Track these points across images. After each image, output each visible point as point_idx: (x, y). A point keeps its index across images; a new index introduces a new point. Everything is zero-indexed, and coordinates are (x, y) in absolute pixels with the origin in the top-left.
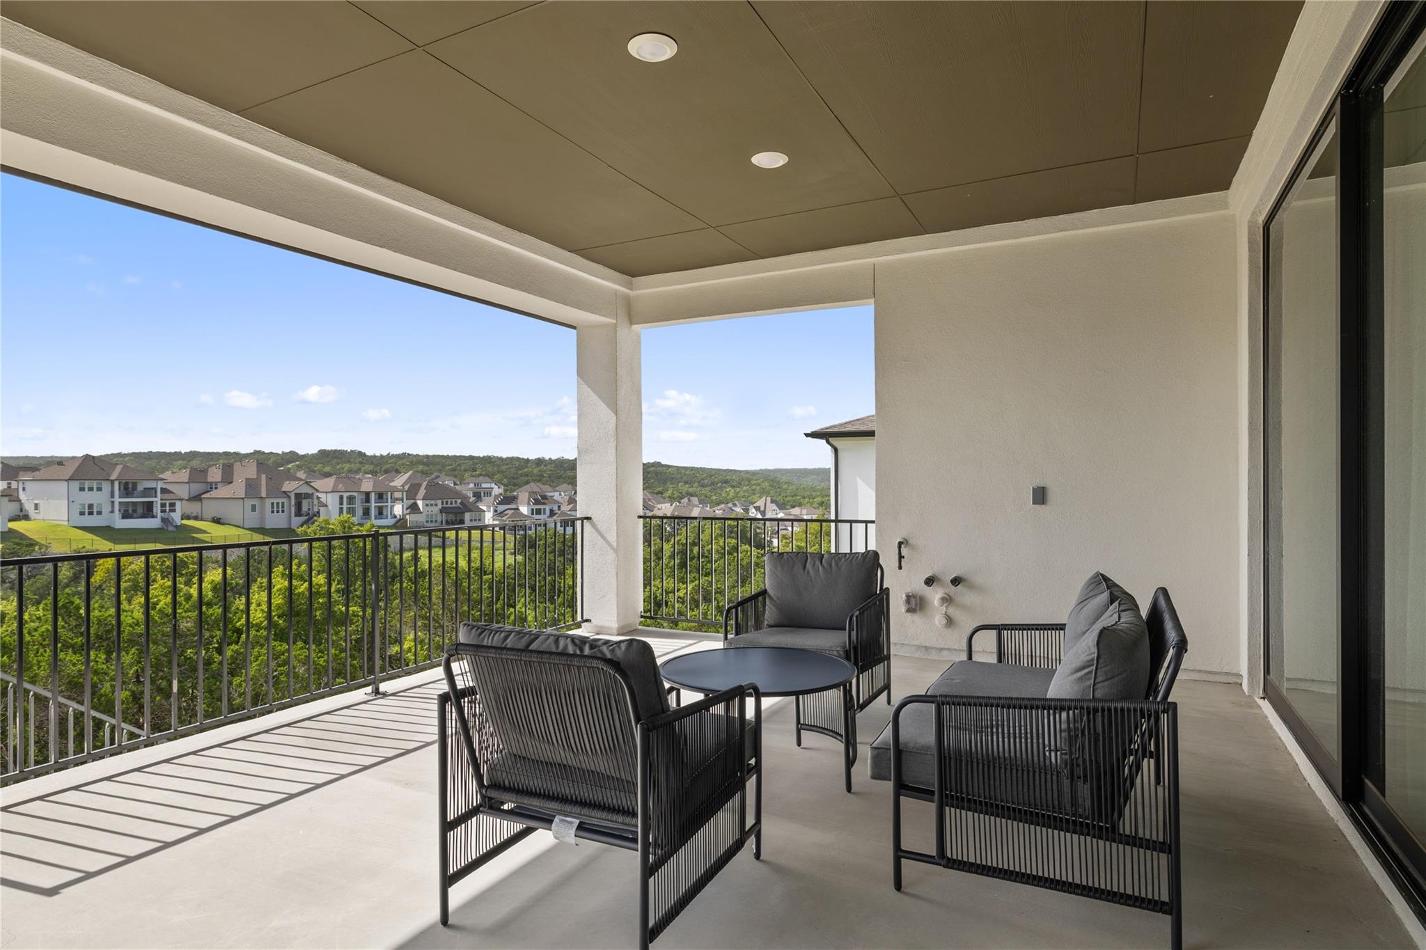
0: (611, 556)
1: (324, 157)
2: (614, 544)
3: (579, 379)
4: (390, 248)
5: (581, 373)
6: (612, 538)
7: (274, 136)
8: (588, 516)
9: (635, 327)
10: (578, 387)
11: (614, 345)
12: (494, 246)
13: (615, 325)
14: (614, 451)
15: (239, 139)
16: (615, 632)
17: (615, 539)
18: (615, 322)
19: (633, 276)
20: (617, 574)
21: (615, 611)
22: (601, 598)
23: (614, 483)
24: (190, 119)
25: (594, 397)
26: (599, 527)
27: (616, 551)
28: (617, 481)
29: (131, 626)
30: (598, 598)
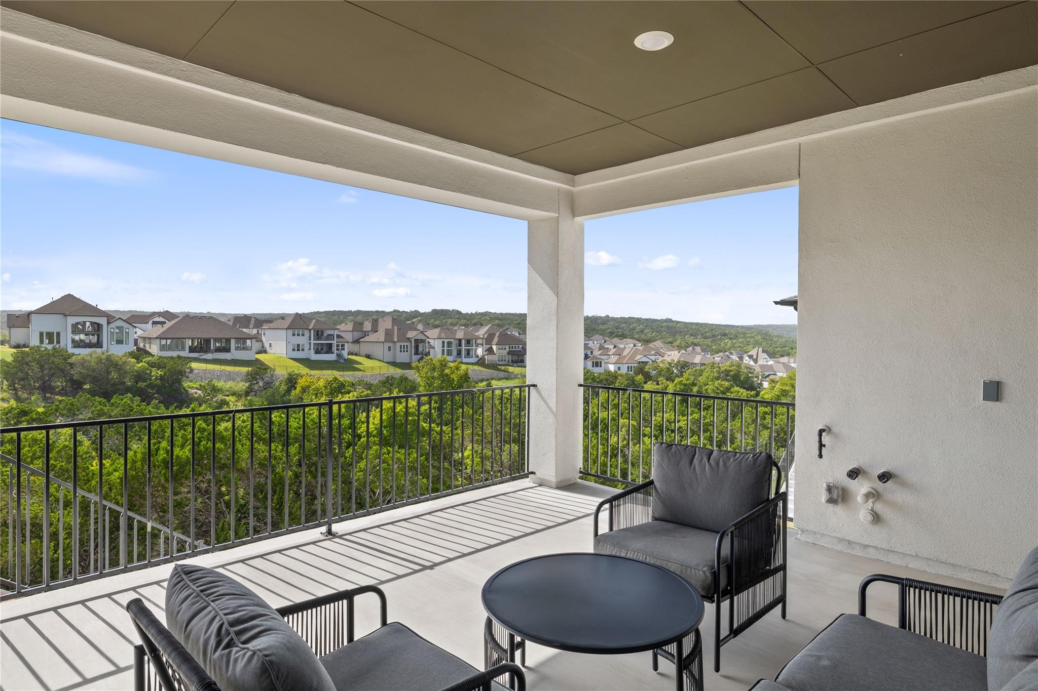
0: (552, 419)
1: (267, 91)
2: (554, 410)
3: (530, 266)
4: (333, 164)
5: (530, 261)
6: (553, 403)
7: (215, 75)
8: (535, 383)
9: (578, 219)
10: (528, 272)
11: (557, 236)
12: (435, 156)
13: (558, 218)
14: (555, 328)
15: (187, 81)
16: (554, 485)
17: (555, 405)
18: (558, 215)
19: (575, 174)
20: (556, 436)
21: (554, 467)
22: (543, 455)
23: (555, 356)
24: (142, 68)
25: (540, 281)
26: (542, 393)
27: (555, 415)
28: (557, 354)
30: (541, 454)
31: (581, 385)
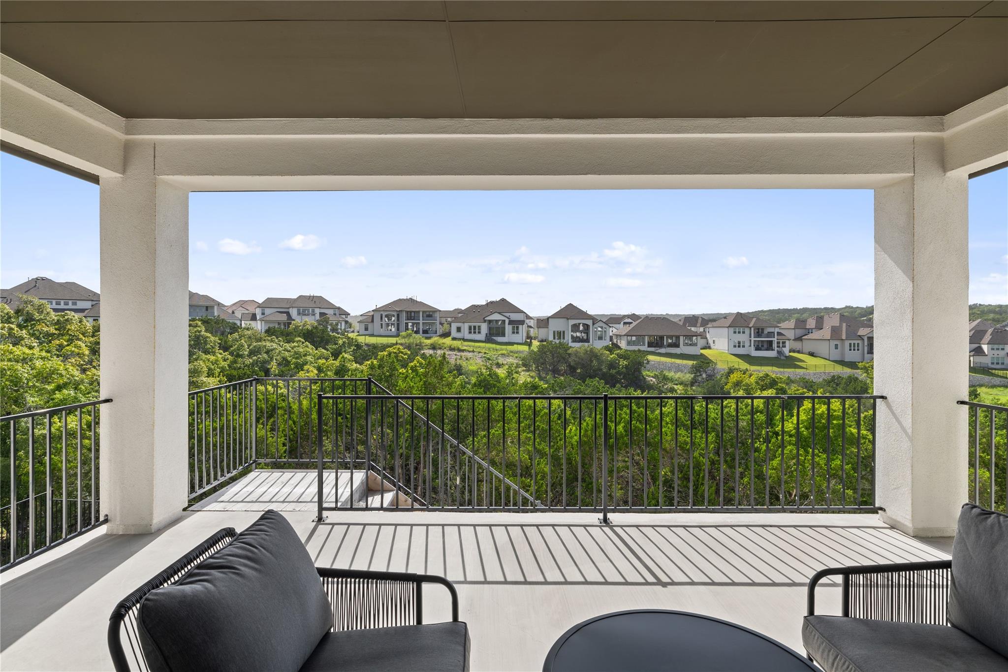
0: (906, 444)
2: (910, 431)
3: (877, 246)
5: (878, 240)
6: (907, 422)
7: (493, 122)
8: (884, 395)
9: (949, 174)
10: (875, 254)
11: (912, 202)
13: (913, 178)
14: (910, 324)
15: (469, 133)
16: (911, 532)
17: (910, 425)
18: (913, 174)
19: (944, 113)
20: (912, 467)
21: (909, 508)
22: (895, 489)
23: (910, 361)
25: (890, 263)
26: (894, 408)
27: (911, 439)
28: (913, 358)
29: (713, 419)
30: (893, 487)
31: (963, 403)
